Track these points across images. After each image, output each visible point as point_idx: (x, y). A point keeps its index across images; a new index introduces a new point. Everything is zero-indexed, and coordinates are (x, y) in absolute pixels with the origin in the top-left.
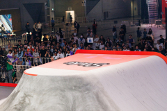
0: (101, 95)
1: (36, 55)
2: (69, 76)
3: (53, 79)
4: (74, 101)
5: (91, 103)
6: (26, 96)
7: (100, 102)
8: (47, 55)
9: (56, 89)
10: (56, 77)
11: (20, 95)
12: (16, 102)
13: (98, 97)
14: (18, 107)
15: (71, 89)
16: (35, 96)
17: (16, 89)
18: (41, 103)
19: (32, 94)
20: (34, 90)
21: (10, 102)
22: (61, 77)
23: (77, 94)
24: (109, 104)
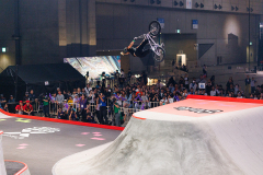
0: (213, 143)
1: (144, 98)
2: (179, 122)
3: (162, 124)
4: (184, 148)
5: (201, 151)
6: (133, 140)
7: (212, 151)
8: (155, 99)
9: (165, 135)
10: (166, 122)
11: (127, 139)
12: (123, 146)
13: (209, 145)
14: (125, 151)
15: (181, 135)
16: (143, 141)
17: (123, 133)
18: (149, 148)
19: (140, 138)
20: (142, 135)
21: (117, 146)
23: (187, 141)
24: (221, 154)
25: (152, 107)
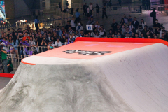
0: (104, 85)
1: (32, 43)
2: (69, 65)
3: (52, 68)
4: (75, 91)
5: (93, 93)
6: (24, 86)
7: (103, 93)
8: (44, 43)
9: (55, 79)
10: (55, 66)
11: (18, 85)
12: (13, 93)
13: (100, 87)
14: (16, 98)
15: (72, 79)
16: (34, 87)
17: (13, 80)
18: (40, 93)
19: (30, 84)
20: (33, 81)
21: (7, 93)
22: (61, 66)
23: (78, 84)
24: (112, 95)
25: (41, 52)
